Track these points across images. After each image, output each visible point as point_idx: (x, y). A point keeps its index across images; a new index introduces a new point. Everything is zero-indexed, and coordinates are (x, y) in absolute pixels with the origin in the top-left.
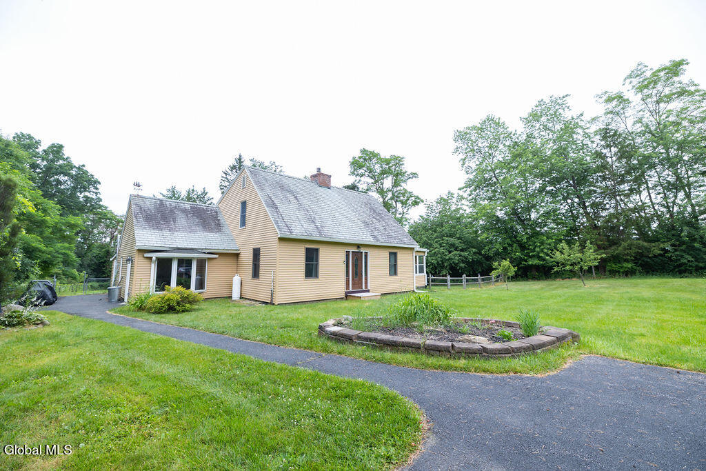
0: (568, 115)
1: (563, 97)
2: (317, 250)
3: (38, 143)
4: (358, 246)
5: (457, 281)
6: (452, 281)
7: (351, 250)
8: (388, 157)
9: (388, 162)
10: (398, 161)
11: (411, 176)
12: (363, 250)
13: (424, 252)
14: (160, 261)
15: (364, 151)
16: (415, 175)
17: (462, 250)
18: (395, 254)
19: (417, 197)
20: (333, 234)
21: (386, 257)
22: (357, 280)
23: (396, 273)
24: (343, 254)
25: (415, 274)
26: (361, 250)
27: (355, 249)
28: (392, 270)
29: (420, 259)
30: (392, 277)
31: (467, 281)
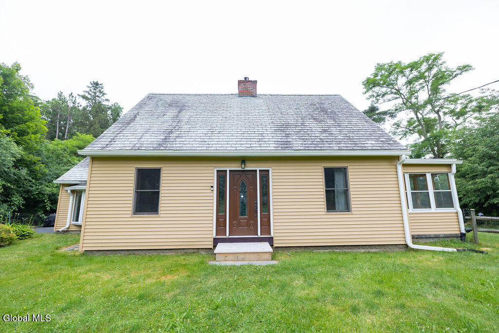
2: (158, 171)
4: (243, 160)
7: (228, 167)
10: (432, 60)
11: (459, 72)
12: (258, 167)
13: (450, 166)
14: (76, 192)
16: (465, 68)
18: (344, 171)
20: (186, 144)
21: (316, 177)
22: (243, 219)
23: (347, 208)
24: (209, 175)
25: (408, 210)
26: (250, 167)
27: (236, 167)
28: (340, 201)
29: (441, 180)
30: (334, 215)
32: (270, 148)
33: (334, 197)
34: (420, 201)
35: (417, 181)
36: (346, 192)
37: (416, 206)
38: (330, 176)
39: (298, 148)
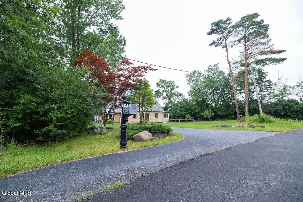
0: (219, 69)
1: (217, 64)
5: (178, 120)
6: (176, 120)
7: (145, 112)
8: (169, 81)
9: (169, 82)
10: (172, 82)
15: (161, 80)
16: (177, 87)
17: (187, 112)
18: (157, 113)
19: (180, 93)
21: (154, 114)
22: (146, 119)
23: (157, 118)
25: (163, 118)
26: (147, 112)
28: (157, 117)
29: (167, 114)
30: (156, 119)
31: (181, 120)
32: (150, 110)
33: (156, 116)
34: (165, 117)
35: (165, 115)
36: (157, 116)
37: (164, 118)
39: (153, 110)
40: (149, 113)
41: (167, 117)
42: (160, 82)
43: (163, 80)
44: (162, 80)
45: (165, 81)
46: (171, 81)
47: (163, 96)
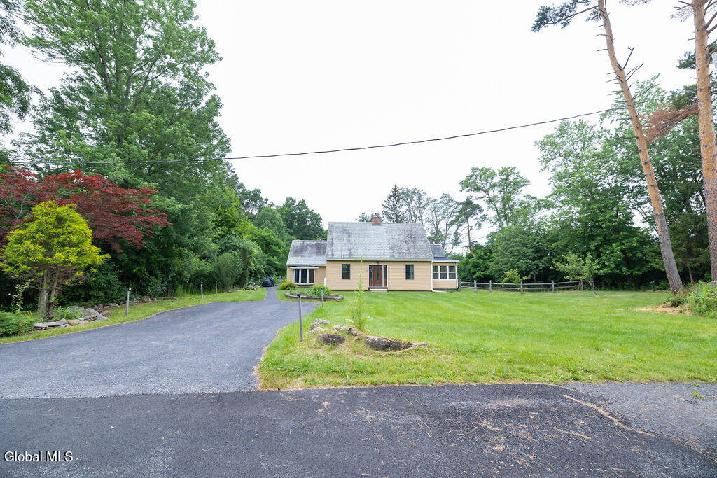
2: (349, 265)
3: (295, 201)
4: (378, 262)
5: (483, 286)
6: (478, 286)
7: (373, 264)
8: (500, 169)
12: (383, 264)
13: (456, 263)
14: (295, 270)
18: (413, 265)
20: (359, 255)
21: (403, 268)
22: (378, 281)
23: (413, 279)
24: (366, 267)
25: (431, 279)
26: (380, 264)
27: (376, 264)
28: (411, 275)
29: (452, 268)
30: (408, 281)
31: (493, 286)
32: (387, 258)
33: (409, 275)
34: (436, 276)
36: (413, 273)
38: (408, 267)
39: (397, 258)
40: (385, 267)
41: (452, 276)
42: (471, 176)
43: (482, 170)
44: (477, 169)
45: (487, 170)
46: (505, 170)
47: (482, 214)
